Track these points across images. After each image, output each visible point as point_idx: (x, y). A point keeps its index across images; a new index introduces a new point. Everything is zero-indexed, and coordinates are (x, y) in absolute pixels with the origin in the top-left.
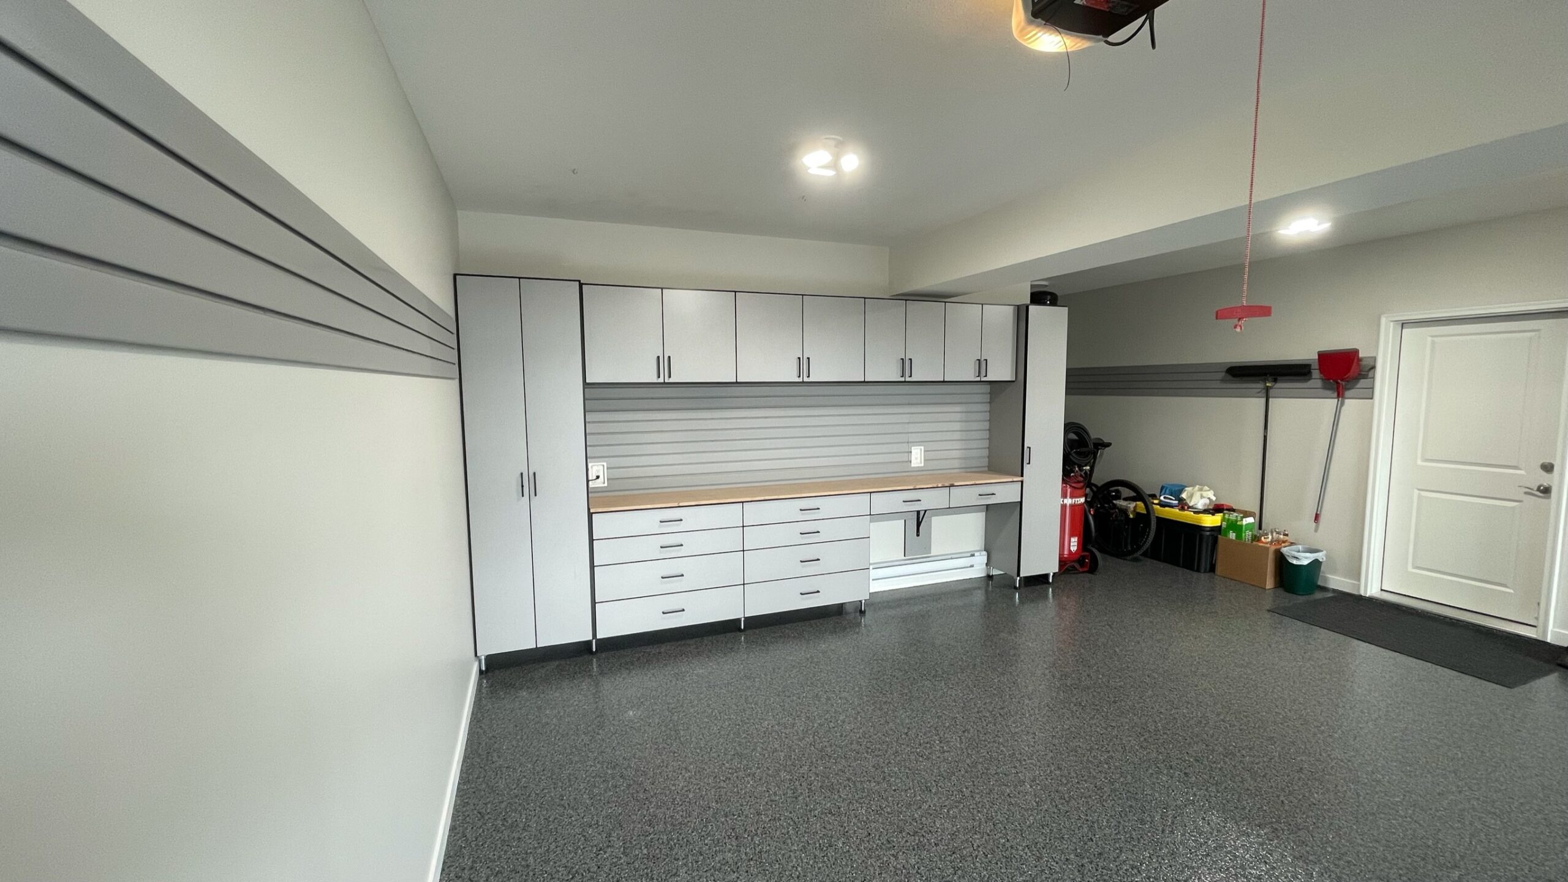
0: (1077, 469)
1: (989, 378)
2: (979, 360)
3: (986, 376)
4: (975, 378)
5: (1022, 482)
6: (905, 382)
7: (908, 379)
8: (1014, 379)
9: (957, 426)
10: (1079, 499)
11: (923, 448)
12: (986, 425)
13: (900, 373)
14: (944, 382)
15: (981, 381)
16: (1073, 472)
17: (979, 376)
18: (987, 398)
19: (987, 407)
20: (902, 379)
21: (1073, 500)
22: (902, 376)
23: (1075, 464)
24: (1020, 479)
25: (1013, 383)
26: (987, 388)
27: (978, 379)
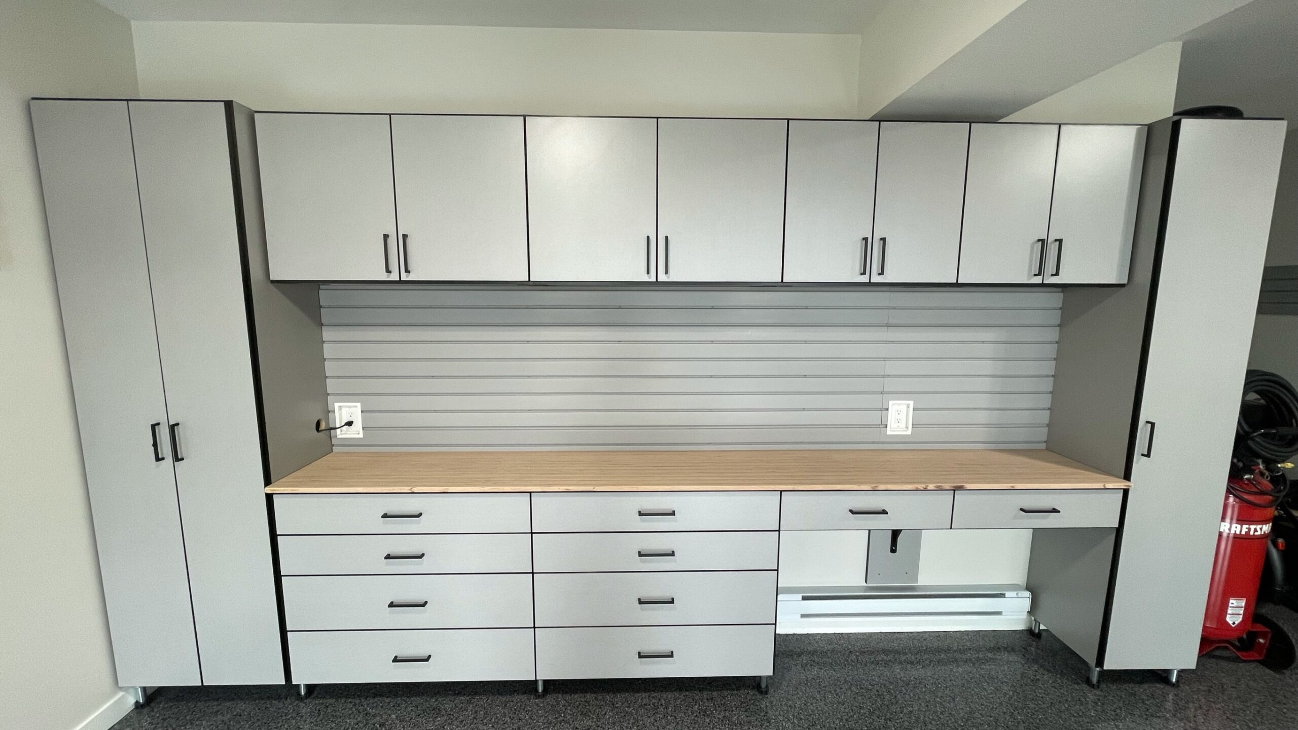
0: (1261, 467)
1: (1065, 278)
2: (1042, 241)
3: (1057, 274)
4: (1029, 278)
5: (1126, 492)
6: (870, 284)
7: (876, 279)
8: (1125, 281)
9: (988, 367)
10: (1258, 527)
11: (911, 403)
12: (1049, 368)
13: (858, 268)
14: (957, 285)
15: (1043, 285)
16: (1251, 472)
17: (1039, 274)
18: (1055, 317)
19: (1053, 334)
20: (864, 279)
21: (1245, 527)
22: (864, 273)
23: (1259, 456)
24: (1123, 484)
25: (1123, 289)
26: (1056, 299)
27: (1038, 280)
